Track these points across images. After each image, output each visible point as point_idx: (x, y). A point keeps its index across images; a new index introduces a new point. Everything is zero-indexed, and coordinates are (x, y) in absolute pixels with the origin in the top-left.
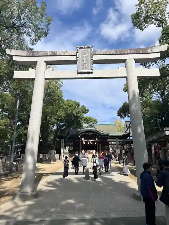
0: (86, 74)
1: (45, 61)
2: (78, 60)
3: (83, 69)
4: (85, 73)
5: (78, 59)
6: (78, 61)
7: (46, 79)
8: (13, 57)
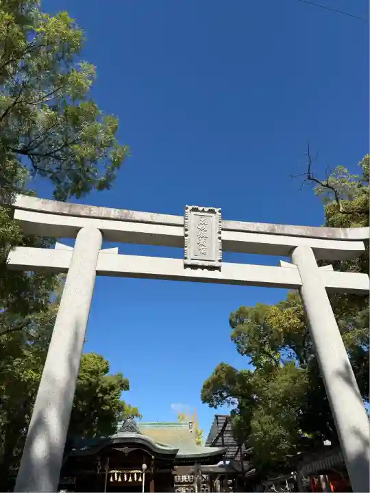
0: (205, 270)
1: (101, 230)
2: (186, 235)
3: (198, 258)
4: (203, 267)
5: (186, 233)
6: (186, 238)
7: (98, 273)
8: (16, 211)
